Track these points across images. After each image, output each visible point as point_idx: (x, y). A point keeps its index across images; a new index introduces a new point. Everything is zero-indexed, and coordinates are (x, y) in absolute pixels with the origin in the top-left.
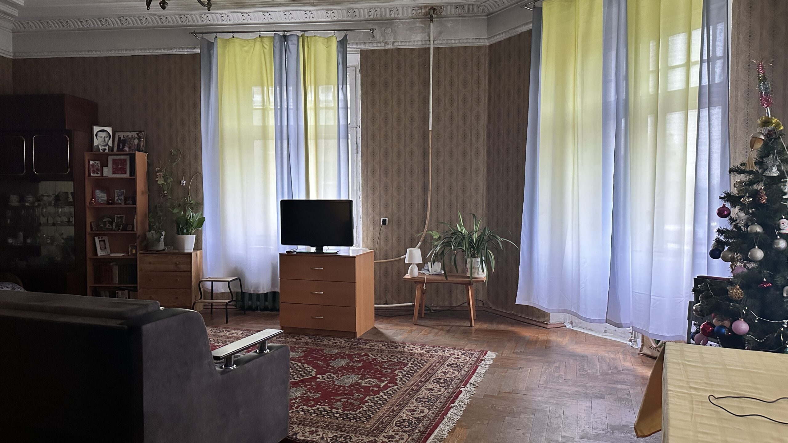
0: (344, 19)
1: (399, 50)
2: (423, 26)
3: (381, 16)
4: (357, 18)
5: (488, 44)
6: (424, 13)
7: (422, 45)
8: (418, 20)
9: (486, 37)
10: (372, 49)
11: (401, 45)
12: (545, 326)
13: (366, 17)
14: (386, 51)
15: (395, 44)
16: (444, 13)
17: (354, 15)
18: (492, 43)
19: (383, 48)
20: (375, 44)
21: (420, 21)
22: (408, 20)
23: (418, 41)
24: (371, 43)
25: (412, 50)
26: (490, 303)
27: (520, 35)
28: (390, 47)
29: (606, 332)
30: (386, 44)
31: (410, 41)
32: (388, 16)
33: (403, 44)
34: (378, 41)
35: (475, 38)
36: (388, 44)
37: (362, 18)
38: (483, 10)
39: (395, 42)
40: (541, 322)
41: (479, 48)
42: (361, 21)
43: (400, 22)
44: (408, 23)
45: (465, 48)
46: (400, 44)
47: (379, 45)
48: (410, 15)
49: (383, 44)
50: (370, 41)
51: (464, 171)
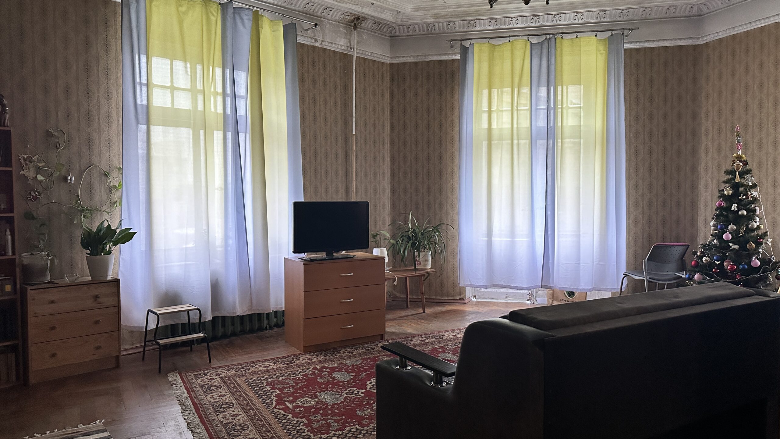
0: (280, 4)
1: (324, 50)
2: (346, 32)
3: (313, 11)
4: (291, 7)
5: (389, 62)
6: (349, 20)
7: (345, 50)
8: (342, 24)
9: (389, 56)
10: (301, 42)
11: (327, 46)
12: (463, 302)
13: (300, 8)
14: (314, 47)
15: (323, 43)
16: (363, 25)
17: (291, 3)
18: (393, 62)
19: (311, 44)
20: (306, 38)
21: (344, 26)
22: (334, 22)
23: (341, 45)
24: (302, 36)
25: (335, 52)
26: (396, 293)
27: (428, 62)
28: (317, 44)
29: (507, 298)
30: (316, 41)
31: (335, 44)
32: (319, 13)
33: (330, 45)
34: (309, 36)
35: (382, 54)
36: (317, 42)
37: (296, 8)
38: (391, 31)
39: (324, 41)
40: (457, 300)
41: (383, 63)
42: (294, 11)
43: (327, 22)
44: (334, 25)
45: (374, 61)
46: (327, 44)
47: (310, 40)
48: (337, 18)
49: (313, 41)
50: (302, 34)
51: (375, 174)
